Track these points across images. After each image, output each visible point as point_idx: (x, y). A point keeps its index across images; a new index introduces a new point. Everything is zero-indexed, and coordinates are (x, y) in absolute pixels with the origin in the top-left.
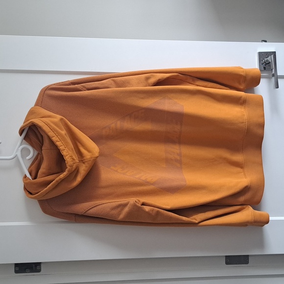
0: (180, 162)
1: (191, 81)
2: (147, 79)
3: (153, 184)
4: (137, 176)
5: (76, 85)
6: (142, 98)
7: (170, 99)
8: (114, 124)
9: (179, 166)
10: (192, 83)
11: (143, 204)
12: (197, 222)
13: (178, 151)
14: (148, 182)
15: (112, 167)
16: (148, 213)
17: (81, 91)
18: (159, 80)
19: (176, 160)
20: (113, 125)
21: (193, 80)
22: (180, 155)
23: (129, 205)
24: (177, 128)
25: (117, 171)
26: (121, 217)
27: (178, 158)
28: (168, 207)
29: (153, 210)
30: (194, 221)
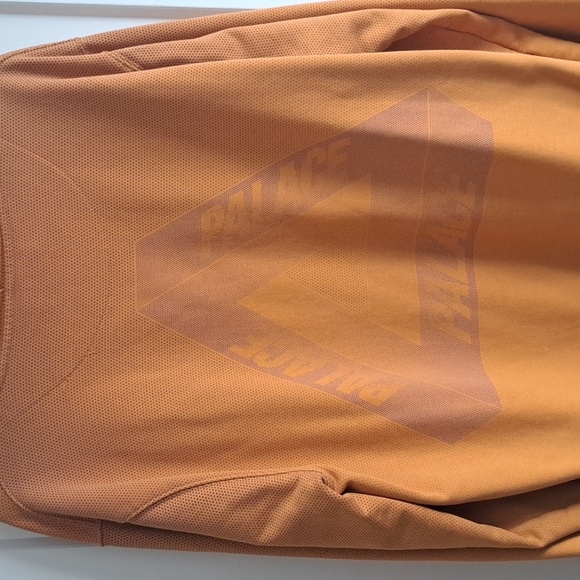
0: (472, 327)
1: (509, 37)
2: (360, 26)
3: (380, 409)
4: (324, 381)
5: (103, 53)
6: (343, 96)
7: (441, 97)
8: (241, 193)
9: (469, 342)
10: (515, 44)
11: (350, 488)
12: (541, 544)
13: (465, 290)
14: (362, 403)
15: (234, 349)
16: (368, 521)
17: (119, 71)
18: (403, 30)
19: (459, 321)
20: (238, 198)
21: (519, 37)
22: (471, 301)
23: (296, 492)
24: (465, 204)
25: (250, 362)
26: (269, 533)
27: (466, 312)
28: (442, 496)
29: (385, 511)
30: (531, 540)
